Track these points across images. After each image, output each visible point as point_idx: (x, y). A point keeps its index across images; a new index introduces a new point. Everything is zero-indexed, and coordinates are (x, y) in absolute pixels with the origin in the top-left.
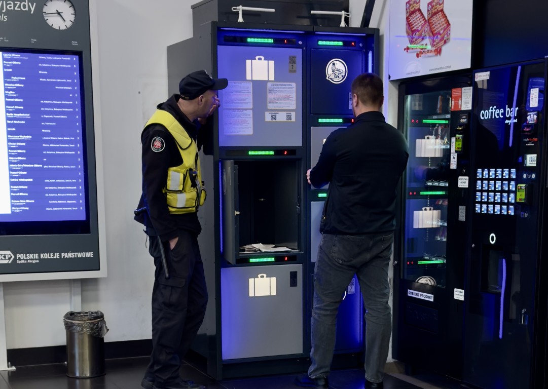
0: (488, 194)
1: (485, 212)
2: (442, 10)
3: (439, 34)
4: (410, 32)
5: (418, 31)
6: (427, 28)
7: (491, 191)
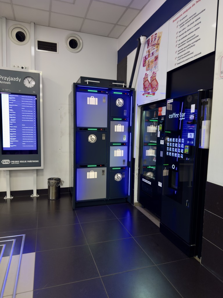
0: (172, 148)
1: (171, 155)
2: (155, 79)
3: (154, 87)
4: (144, 88)
5: (147, 87)
6: (150, 86)
7: (173, 147)
